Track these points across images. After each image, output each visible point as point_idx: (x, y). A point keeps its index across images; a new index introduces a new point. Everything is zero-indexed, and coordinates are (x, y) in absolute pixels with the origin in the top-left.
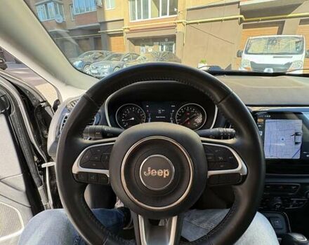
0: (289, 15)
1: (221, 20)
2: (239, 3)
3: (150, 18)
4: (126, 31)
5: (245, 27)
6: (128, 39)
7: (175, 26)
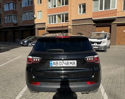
0: (112, 23)
1: (86, 24)
2: (92, 19)
3: (57, 23)
4: (46, 28)
5: (97, 27)
6: (47, 31)
7: (68, 26)
